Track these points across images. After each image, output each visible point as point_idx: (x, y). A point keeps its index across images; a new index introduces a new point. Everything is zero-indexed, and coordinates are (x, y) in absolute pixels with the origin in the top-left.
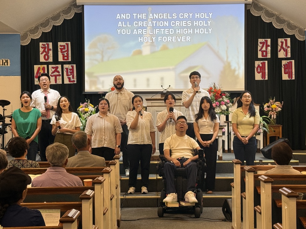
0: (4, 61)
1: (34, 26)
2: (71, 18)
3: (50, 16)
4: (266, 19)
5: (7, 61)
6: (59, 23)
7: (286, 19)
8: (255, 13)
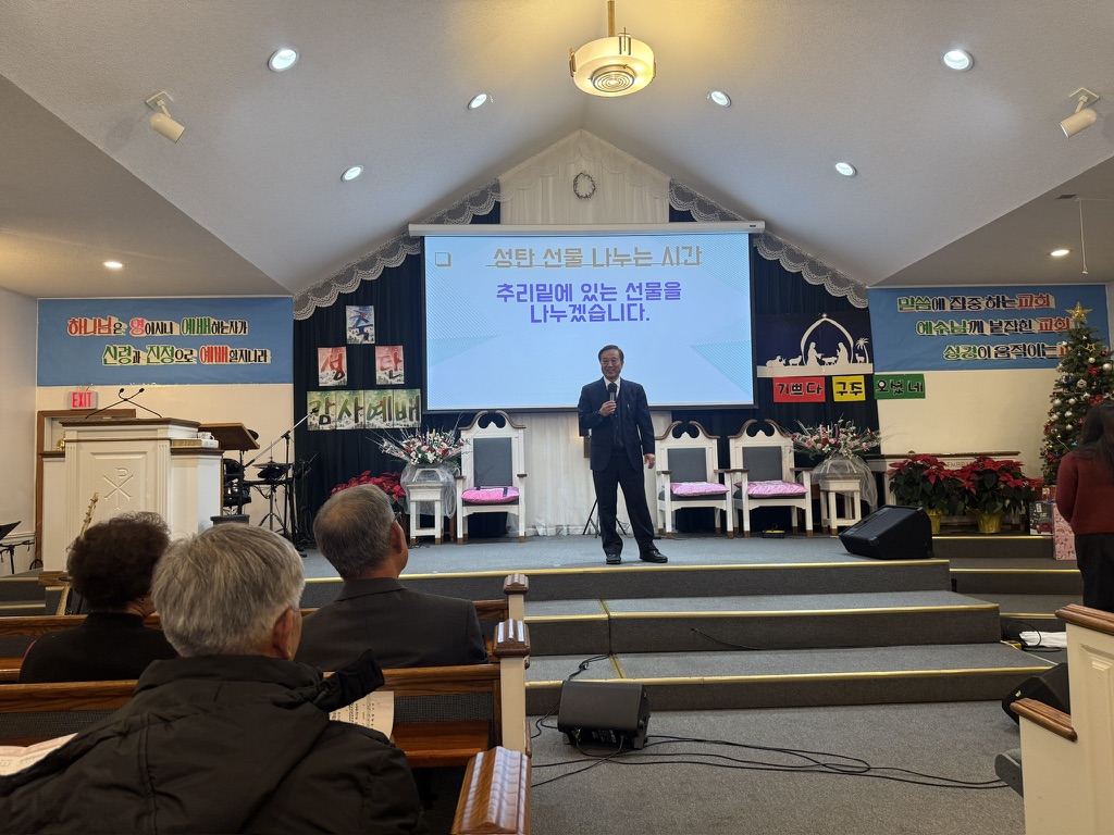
0: (259, 353)
1: (322, 281)
2: (399, 265)
3: (357, 260)
4: (789, 267)
5: (264, 354)
6: (373, 275)
7: (828, 265)
8: (768, 255)
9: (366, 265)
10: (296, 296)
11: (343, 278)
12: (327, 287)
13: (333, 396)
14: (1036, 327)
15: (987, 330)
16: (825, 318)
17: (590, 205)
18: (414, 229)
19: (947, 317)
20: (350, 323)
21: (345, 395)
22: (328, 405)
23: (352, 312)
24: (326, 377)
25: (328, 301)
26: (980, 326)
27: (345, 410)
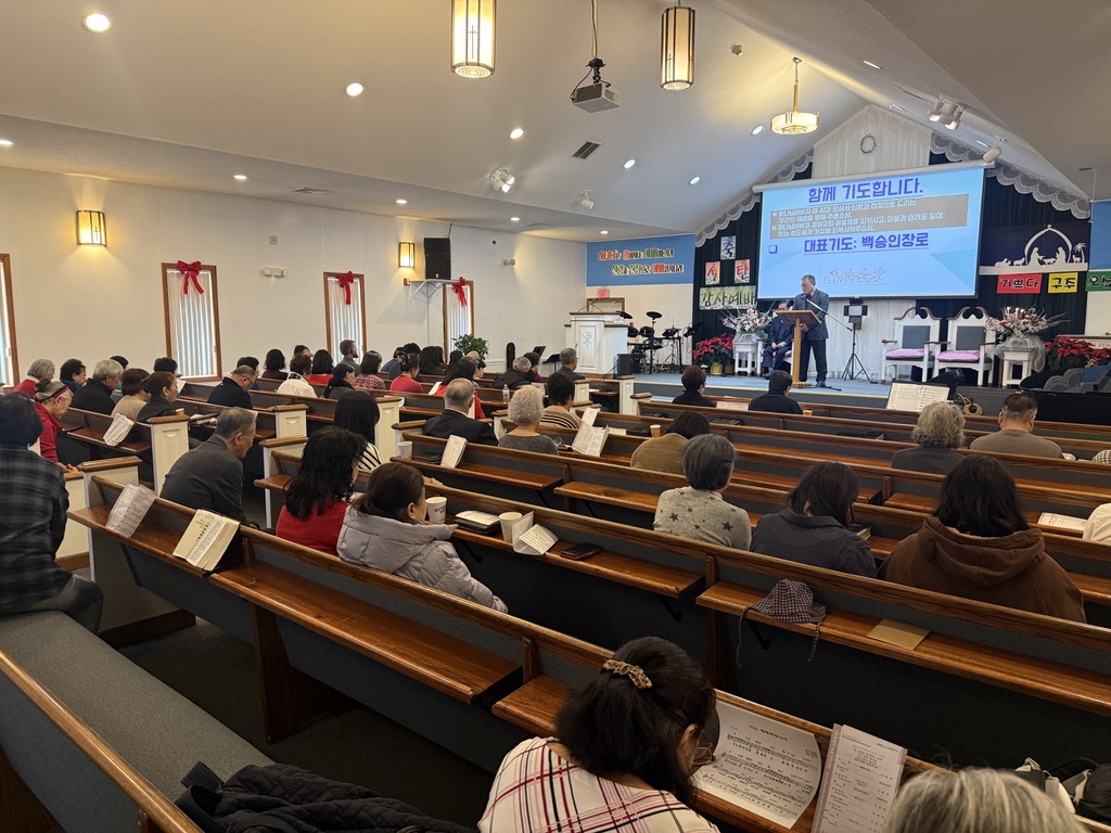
0: (678, 267)
1: (710, 223)
2: (750, 209)
4: (1021, 189)
5: (681, 267)
6: (736, 217)
7: (1058, 186)
8: (1004, 181)
9: (733, 212)
10: (697, 233)
11: (720, 221)
12: (713, 226)
13: (713, 290)
16: (1049, 228)
17: (872, 157)
18: (756, 189)
20: (723, 248)
21: (718, 289)
22: (710, 295)
23: (724, 240)
24: (709, 280)
25: (712, 235)
27: (718, 298)
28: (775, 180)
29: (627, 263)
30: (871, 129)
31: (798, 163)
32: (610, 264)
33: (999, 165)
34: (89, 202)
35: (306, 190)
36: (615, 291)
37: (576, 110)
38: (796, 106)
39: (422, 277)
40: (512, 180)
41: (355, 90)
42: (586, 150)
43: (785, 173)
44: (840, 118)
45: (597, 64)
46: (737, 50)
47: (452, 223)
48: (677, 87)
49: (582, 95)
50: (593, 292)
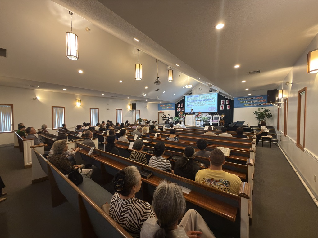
2: (183, 99)
3: (180, 99)
4: (223, 96)
5: (173, 107)
10: (175, 102)
11: (179, 101)
12: (177, 101)
14: (259, 101)
15: (251, 102)
17: (201, 91)
18: (184, 96)
19: (245, 101)
26: (250, 102)
28: (187, 94)
29: (164, 107)
30: (201, 87)
31: (190, 92)
32: (162, 107)
33: (220, 92)
34: (78, 99)
35: (113, 96)
36: (163, 111)
37: (155, 85)
38: (189, 84)
39: (132, 109)
40: (146, 95)
41: (121, 81)
42: (157, 90)
43: (188, 93)
44: (196, 86)
45: (158, 78)
46: (179, 76)
47: (137, 101)
48: (170, 81)
49: (156, 82)
50: (159, 111)
